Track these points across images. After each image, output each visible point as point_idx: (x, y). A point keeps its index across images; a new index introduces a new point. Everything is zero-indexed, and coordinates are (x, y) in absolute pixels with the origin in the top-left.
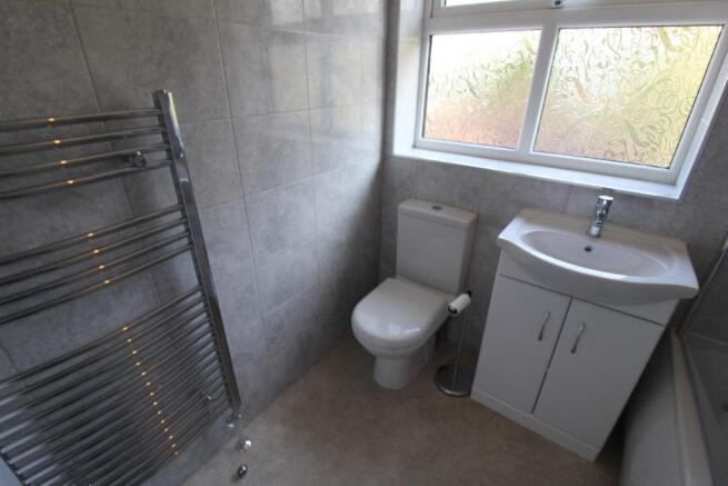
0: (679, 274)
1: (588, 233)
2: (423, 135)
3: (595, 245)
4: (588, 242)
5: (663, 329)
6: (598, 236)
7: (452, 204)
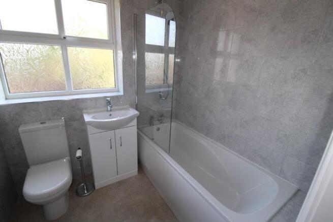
0: (133, 112)
1: (108, 111)
2: (10, 92)
3: (112, 113)
4: (109, 113)
5: (136, 127)
6: (111, 111)
7: (50, 119)
